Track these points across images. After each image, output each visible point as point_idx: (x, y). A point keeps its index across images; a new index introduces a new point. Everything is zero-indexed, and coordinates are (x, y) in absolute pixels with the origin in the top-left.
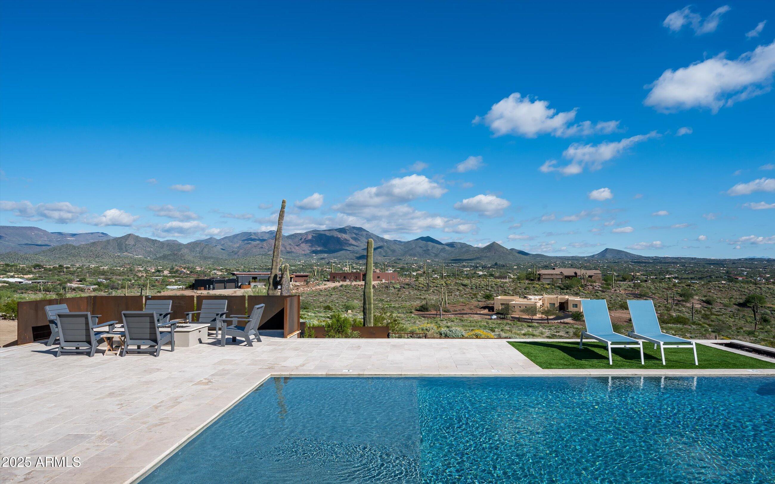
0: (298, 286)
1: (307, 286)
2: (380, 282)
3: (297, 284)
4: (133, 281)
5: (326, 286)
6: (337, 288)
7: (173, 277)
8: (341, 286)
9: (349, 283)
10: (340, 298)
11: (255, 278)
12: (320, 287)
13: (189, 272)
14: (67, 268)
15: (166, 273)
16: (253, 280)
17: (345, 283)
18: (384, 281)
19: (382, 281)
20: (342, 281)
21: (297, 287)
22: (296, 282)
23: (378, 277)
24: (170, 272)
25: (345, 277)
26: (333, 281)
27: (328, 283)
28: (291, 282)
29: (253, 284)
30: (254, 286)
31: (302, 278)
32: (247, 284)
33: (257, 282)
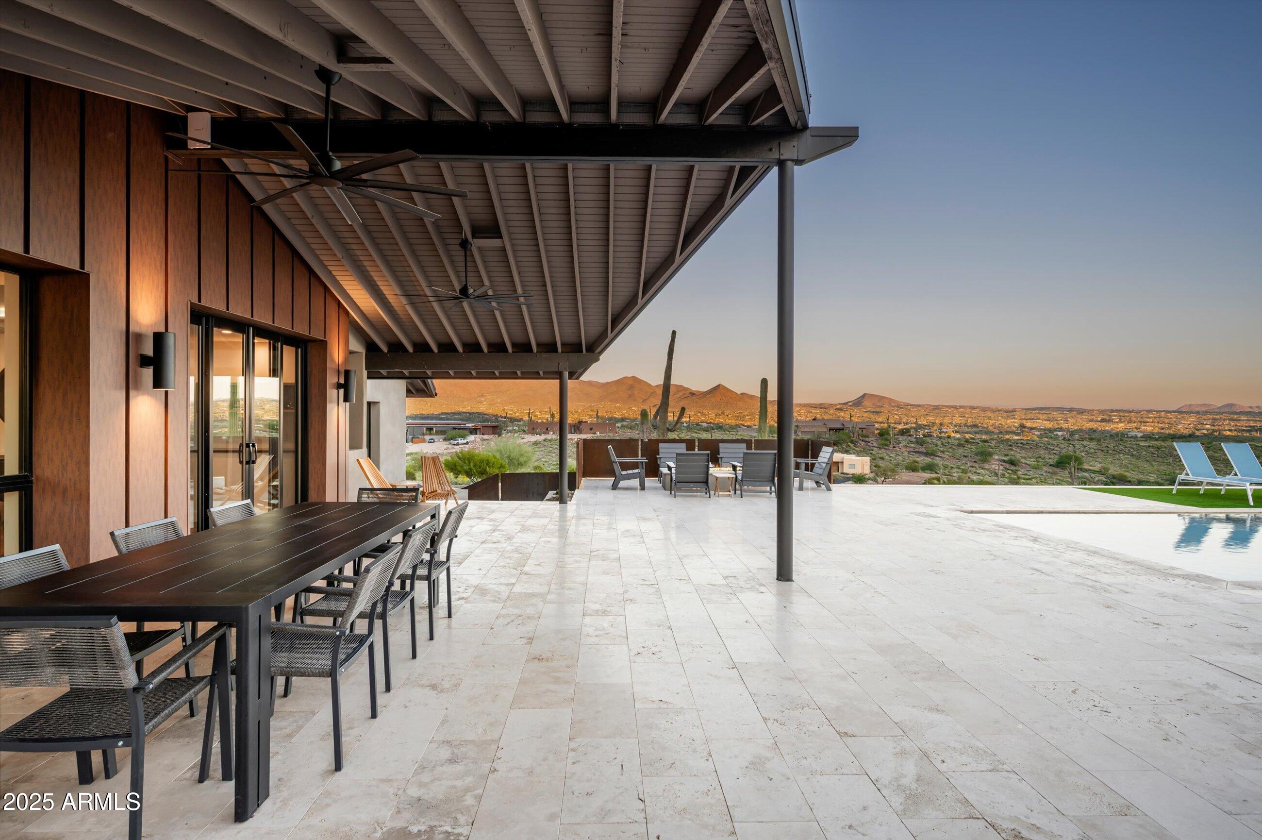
2: (593, 435)
3: (485, 437)
5: (525, 440)
8: (545, 440)
11: (430, 429)
16: (428, 432)
17: (548, 437)
18: (598, 433)
19: (595, 434)
20: (544, 433)
22: (483, 434)
25: (547, 429)
26: (533, 434)
27: (526, 436)
28: (476, 434)
29: (427, 438)
30: (430, 440)
31: (491, 429)
32: (420, 436)
33: (433, 434)
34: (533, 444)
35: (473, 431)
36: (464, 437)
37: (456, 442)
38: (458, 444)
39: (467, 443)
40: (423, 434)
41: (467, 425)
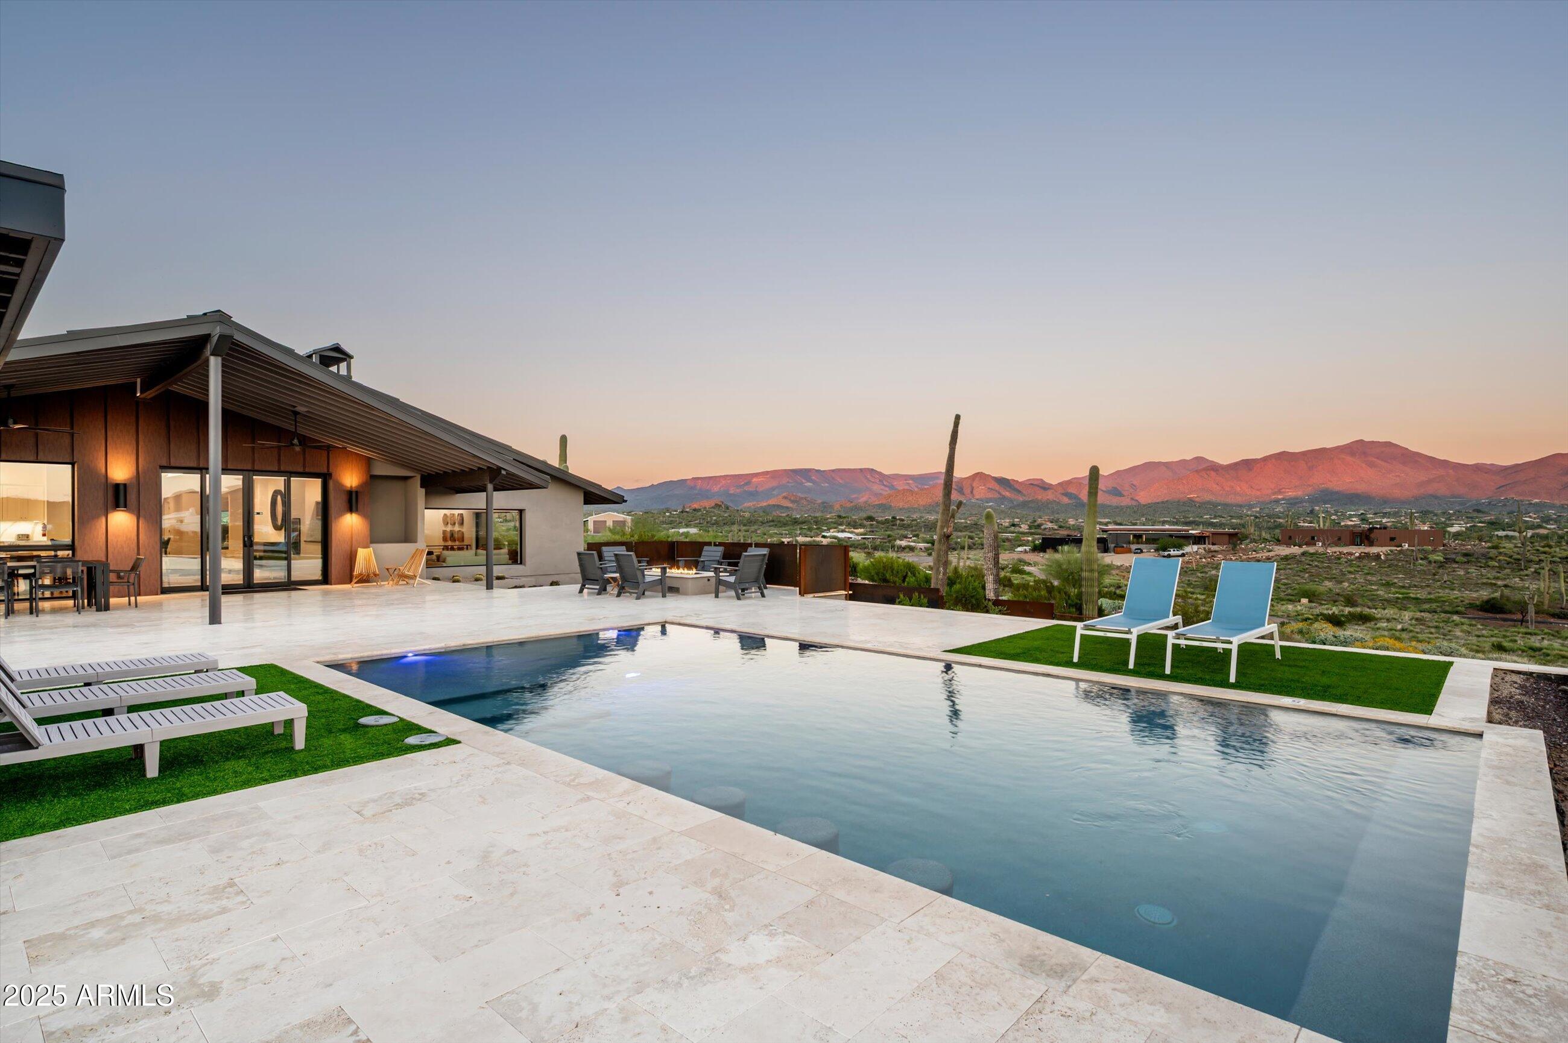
0: (1215, 551)
1: (1233, 552)
2: (1395, 548)
3: (1213, 548)
4: (977, 539)
5: (1271, 554)
6: (1294, 557)
7: (1032, 534)
8: (1303, 554)
9: (1321, 550)
10: (1294, 576)
11: (1138, 537)
12: (1258, 555)
13: (1056, 527)
14: (900, 519)
15: (1024, 528)
16: (1135, 540)
17: (1311, 549)
18: (1406, 546)
19: (1401, 546)
20: (1308, 544)
21: (1214, 553)
22: (1213, 544)
23: (1392, 539)
24: (1030, 527)
25: (1313, 538)
26: (1288, 545)
27: (1276, 548)
28: (1205, 544)
29: (1134, 547)
30: (1136, 549)
31: (1226, 538)
32: (1125, 545)
33: (1142, 543)
34: (1282, 559)
35: (1199, 540)
36: (1179, 547)
37: (1166, 553)
38: (1169, 556)
39: (1183, 555)
40: (1129, 543)
41: (1190, 532)
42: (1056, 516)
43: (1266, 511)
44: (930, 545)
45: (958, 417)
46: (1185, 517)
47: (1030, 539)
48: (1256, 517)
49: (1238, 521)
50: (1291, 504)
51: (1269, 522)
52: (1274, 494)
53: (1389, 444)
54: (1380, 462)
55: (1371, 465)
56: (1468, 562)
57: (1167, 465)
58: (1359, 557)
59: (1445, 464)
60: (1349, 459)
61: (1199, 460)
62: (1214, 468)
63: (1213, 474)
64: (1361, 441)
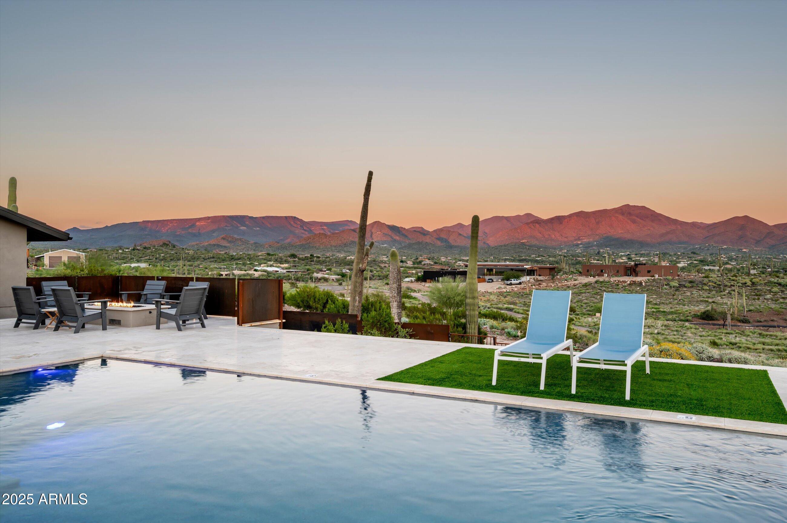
0: (541, 281)
1: (552, 281)
2: (650, 278)
4: (375, 272)
5: (576, 282)
6: (590, 284)
7: (415, 268)
8: (596, 282)
9: (607, 279)
10: (591, 297)
11: (490, 270)
12: (568, 283)
13: (432, 263)
14: (317, 257)
15: (410, 263)
16: (488, 273)
17: (601, 279)
18: (657, 276)
19: (654, 276)
20: (598, 275)
21: (540, 282)
22: (540, 275)
23: (649, 272)
24: (414, 263)
25: (602, 271)
26: (587, 276)
27: (580, 278)
28: (534, 275)
29: (487, 278)
30: (489, 279)
31: (548, 271)
32: (481, 277)
33: (493, 275)
34: (583, 286)
35: (530, 272)
36: (518, 277)
37: (509, 282)
38: (511, 284)
39: (520, 283)
40: (484, 275)
41: (525, 267)
42: (432, 255)
43: (571, 252)
44: (340, 277)
45: (371, 174)
46: (519, 256)
47: (414, 272)
48: (565, 257)
49: (553, 259)
50: (586, 247)
51: (573, 260)
52: (576, 240)
53: (644, 208)
54: (639, 220)
55: (634, 222)
56: (692, 287)
57: (507, 219)
58: (630, 284)
59: (675, 222)
60: (621, 217)
61: (528, 215)
62: (537, 221)
63: (537, 225)
64: (628, 206)
